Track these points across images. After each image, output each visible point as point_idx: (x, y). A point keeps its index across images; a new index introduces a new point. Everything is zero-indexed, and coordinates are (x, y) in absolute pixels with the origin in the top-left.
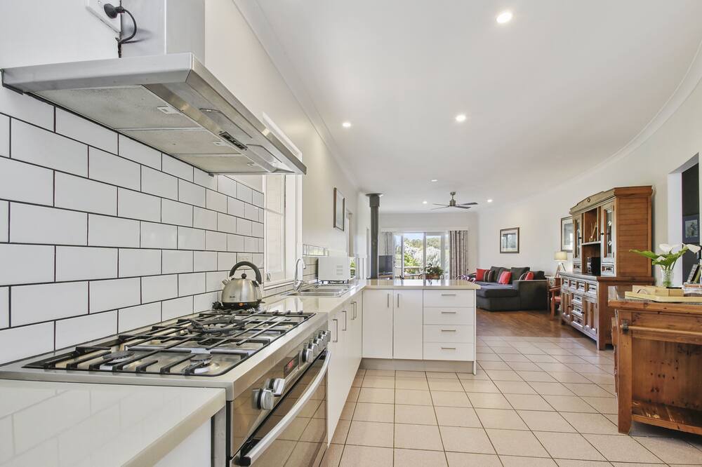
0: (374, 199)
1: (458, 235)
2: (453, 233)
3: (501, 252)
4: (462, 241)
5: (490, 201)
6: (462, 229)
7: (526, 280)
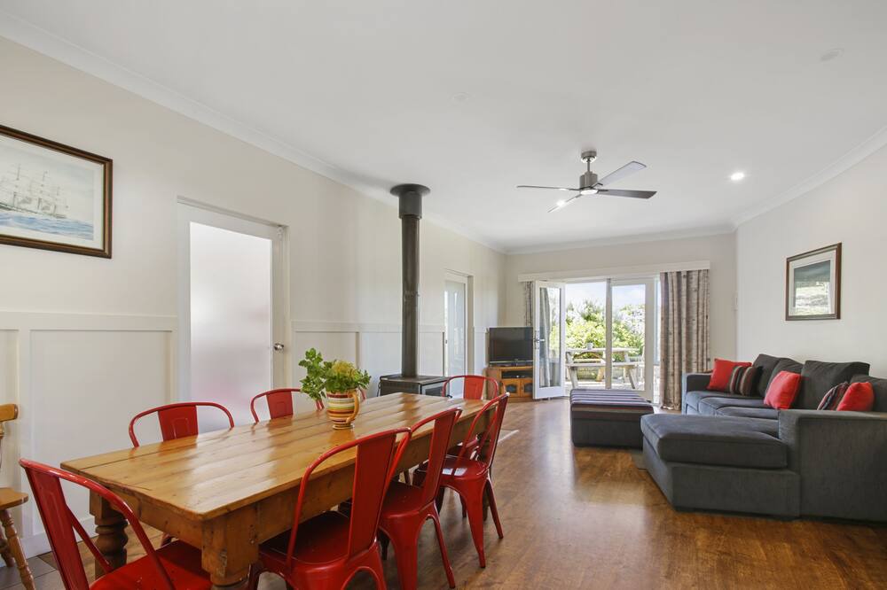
0: (410, 196)
1: (684, 281)
2: (673, 278)
3: (788, 318)
4: (694, 296)
5: (738, 176)
6: (694, 266)
7: (838, 412)
